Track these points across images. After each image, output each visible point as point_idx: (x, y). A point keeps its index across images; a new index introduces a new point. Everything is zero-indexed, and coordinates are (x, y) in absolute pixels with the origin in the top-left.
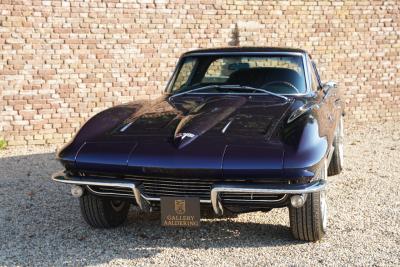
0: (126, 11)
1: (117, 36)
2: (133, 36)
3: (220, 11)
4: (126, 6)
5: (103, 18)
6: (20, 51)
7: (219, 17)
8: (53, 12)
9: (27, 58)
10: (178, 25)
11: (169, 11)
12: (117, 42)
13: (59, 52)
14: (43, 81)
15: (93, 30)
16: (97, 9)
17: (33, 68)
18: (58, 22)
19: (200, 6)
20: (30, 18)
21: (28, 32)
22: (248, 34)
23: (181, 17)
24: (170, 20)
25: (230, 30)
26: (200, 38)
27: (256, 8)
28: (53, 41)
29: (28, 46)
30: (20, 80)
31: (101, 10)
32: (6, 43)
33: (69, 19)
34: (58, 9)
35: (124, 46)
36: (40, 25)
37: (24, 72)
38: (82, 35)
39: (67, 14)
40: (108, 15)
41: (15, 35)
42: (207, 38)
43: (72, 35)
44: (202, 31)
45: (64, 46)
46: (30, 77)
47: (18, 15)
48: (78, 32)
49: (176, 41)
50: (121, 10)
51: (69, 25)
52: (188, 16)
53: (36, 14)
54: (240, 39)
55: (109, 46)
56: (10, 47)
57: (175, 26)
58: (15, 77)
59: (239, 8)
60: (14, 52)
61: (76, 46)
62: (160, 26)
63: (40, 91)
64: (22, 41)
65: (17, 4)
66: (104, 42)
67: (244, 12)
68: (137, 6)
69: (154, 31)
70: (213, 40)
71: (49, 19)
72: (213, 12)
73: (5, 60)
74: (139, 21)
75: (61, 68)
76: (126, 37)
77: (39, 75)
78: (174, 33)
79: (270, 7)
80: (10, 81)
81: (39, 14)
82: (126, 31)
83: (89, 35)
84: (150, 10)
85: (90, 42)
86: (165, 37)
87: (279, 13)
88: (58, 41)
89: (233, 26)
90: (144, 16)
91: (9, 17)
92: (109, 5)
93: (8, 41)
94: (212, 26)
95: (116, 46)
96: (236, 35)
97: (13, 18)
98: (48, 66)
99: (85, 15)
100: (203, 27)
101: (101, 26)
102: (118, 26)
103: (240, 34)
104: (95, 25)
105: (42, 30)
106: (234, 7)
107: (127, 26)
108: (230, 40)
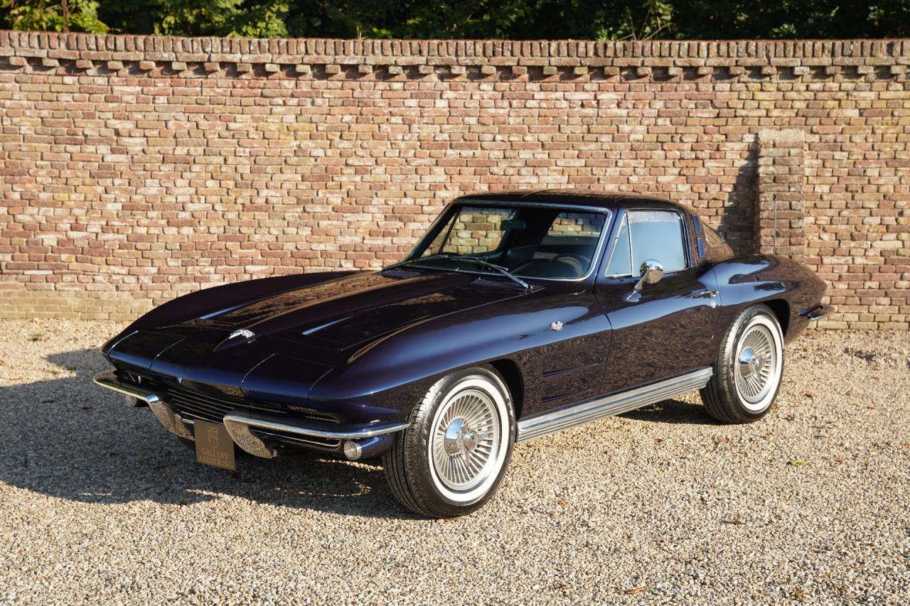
0: (543, 112)
1: (526, 155)
2: (555, 154)
3: (725, 112)
4: (544, 105)
5: (502, 125)
6: (367, 177)
7: (721, 121)
8: (422, 116)
9: (377, 188)
10: (640, 137)
11: (623, 112)
12: (526, 165)
13: (428, 179)
14: (400, 224)
15: (484, 144)
16: (492, 111)
17: (386, 204)
18: (428, 131)
19: (685, 101)
20: (384, 127)
21: (381, 148)
22: (777, 152)
23: (646, 122)
24: (626, 128)
25: (744, 145)
26: (681, 159)
27: (800, 105)
28: (418, 161)
29: (380, 170)
30: (365, 220)
31: (501, 111)
32: (347, 165)
33: (445, 127)
34: (428, 111)
35: (538, 171)
36: (400, 137)
37: (372, 209)
38: (467, 153)
39: (443, 120)
40: (511, 120)
41: (360, 152)
42: (697, 158)
43: (449, 151)
44: (687, 146)
45: (436, 169)
46: (380, 217)
47: (367, 122)
48: (460, 147)
49: (633, 163)
50: (536, 112)
51: (446, 136)
52: (660, 121)
53: (393, 120)
54: (761, 161)
55: (511, 171)
56: (351, 171)
57: (633, 137)
58: (359, 217)
59: (765, 104)
60: (358, 178)
61: (454, 170)
62: (606, 138)
63: (395, 240)
64: (370, 162)
65: (366, 105)
66: (503, 165)
67: (776, 113)
68: (565, 104)
69: (592, 146)
70: (709, 164)
71: (415, 127)
72: (709, 113)
73: (344, 190)
74: (567, 130)
75: (430, 204)
76: (542, 155)
77: (395, 214)
78: (632, 149)
79: (832, 104)
80: (350, 223)
81: (399, 120)
82: (543, 145)
83: (478, 152)
84: (587, 111)
85: (479, 164)
86: (613, 156)
87: (853, 113)
88: (427, 161)
89: (750, 138)
90: (576, 120)
91: (354, 126)
92: (515, 103)
93: (350, 162)
94: (706, 137)
95: (524, 171)
96: (754, 153)
97: (359, 127)
98: (409, 201)
99: (473, 121)
100: (689, 139)
101: (499, 137)
102: (529, 138)
103: (763, 152)
104: (490, 137)
105: (403, 145)
106: (755, 104)
107: (544, 137)
108: (744, 162)
